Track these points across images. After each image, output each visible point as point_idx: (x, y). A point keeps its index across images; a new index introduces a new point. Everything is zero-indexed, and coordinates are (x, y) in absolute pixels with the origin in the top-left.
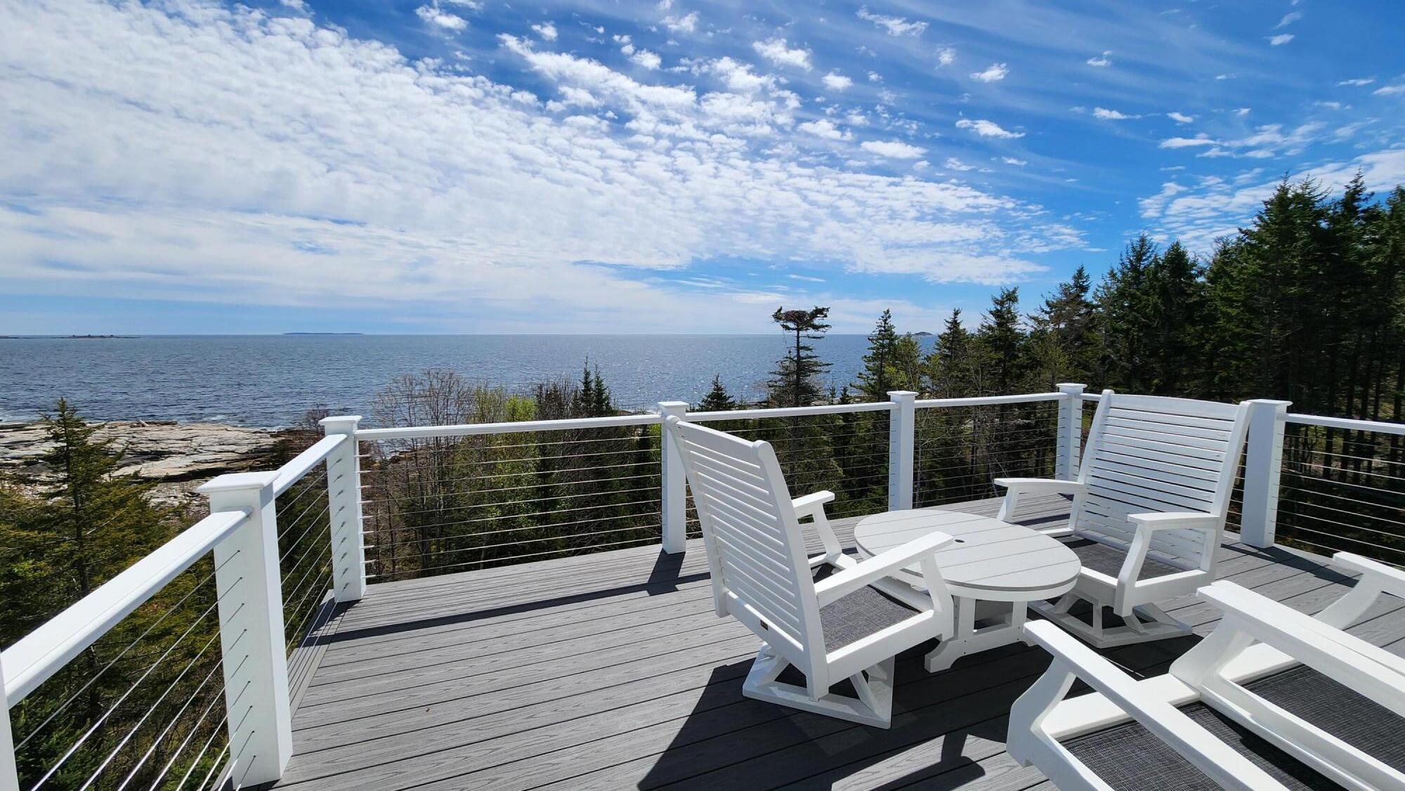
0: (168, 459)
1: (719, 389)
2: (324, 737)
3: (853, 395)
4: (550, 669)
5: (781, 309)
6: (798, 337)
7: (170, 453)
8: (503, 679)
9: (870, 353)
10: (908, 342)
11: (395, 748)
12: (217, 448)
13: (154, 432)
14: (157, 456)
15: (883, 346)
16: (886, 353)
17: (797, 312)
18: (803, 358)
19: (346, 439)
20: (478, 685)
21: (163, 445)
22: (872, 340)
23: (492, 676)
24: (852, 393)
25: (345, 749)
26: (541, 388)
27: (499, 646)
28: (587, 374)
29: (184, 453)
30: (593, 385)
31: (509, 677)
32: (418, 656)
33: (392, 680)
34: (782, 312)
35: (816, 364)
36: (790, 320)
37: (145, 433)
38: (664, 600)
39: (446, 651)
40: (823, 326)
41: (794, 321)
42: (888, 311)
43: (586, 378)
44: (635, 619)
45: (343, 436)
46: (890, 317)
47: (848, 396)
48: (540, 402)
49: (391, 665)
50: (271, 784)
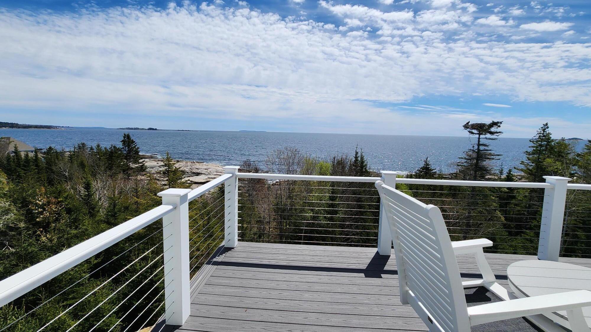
0: (201, 176)
1: (428, 165)
2: (204, 311)
3: (516, 174)
4: (306, 306)
5: (469, 122)
6: (479, 138)
7: (202, 174)
8: (282, 304)
9: (530, 150)
10: (562, 143)
11: (228, 326)
12: (215, 173)
13: (198, 165)
14: (198, 174)
15: (541, 146)
16: (543, 150)
17: (480, 124)
18: (482, 151)
19: (232, 176)
20: (271, 304)
21: (200, 171)
22: (533, 142)
23: (277, 301)
24: (515, 173)
25: (209, 319)
26: (334, 158)
27: (284, 286)
28: (357, 153)
29: (205, 174)
30: (359, 159)
31: (285, 304)
32: (249, 281)
33: (236, 291)
34: (469, 124)
35: (490, 154)
36: (474, 129)
37: (195, 166)
38: (373, 282)
39: (261, 282)
40: (497, 133)
41: (477, 129)
42: (547, 124)
43: (356, 155)
44: (355, 289)
45: (231, 175)
46: (548, 128)
47: (512, 175)
48: (334, 165)
49: (237, 282)
50: (178, 327)
